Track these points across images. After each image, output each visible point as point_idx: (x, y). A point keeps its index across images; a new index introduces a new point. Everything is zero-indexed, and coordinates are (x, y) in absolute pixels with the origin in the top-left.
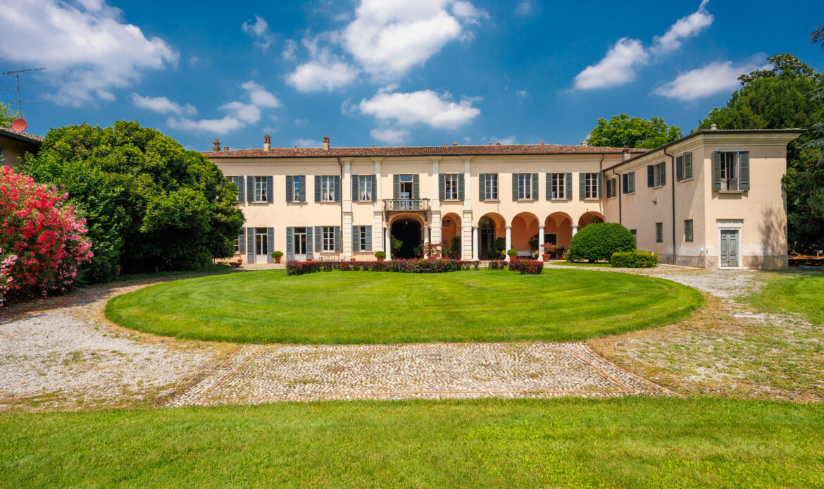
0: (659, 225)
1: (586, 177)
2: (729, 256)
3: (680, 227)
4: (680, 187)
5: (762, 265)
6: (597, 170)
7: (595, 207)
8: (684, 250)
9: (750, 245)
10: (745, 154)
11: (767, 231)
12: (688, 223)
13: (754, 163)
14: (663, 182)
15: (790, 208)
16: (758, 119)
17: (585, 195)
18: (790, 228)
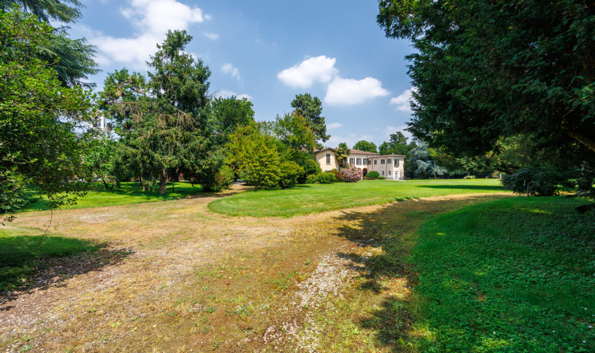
0: (383, 172)
1: (364, 159)
2: (396, 177)
3: (388, 172)
4: (388, 165)
5: (400, 179)
6: (366, 158)
7: (366, 167)
8: (389, 176)
9: (399, 176)
10: (398, 160)
11: (401, 173)
12: (390, 172)
13: (400, 161)
14: (384, 163)
15: (404, 169)
16: (400, 153)
17: (364, 164)
18: (404, 173)
